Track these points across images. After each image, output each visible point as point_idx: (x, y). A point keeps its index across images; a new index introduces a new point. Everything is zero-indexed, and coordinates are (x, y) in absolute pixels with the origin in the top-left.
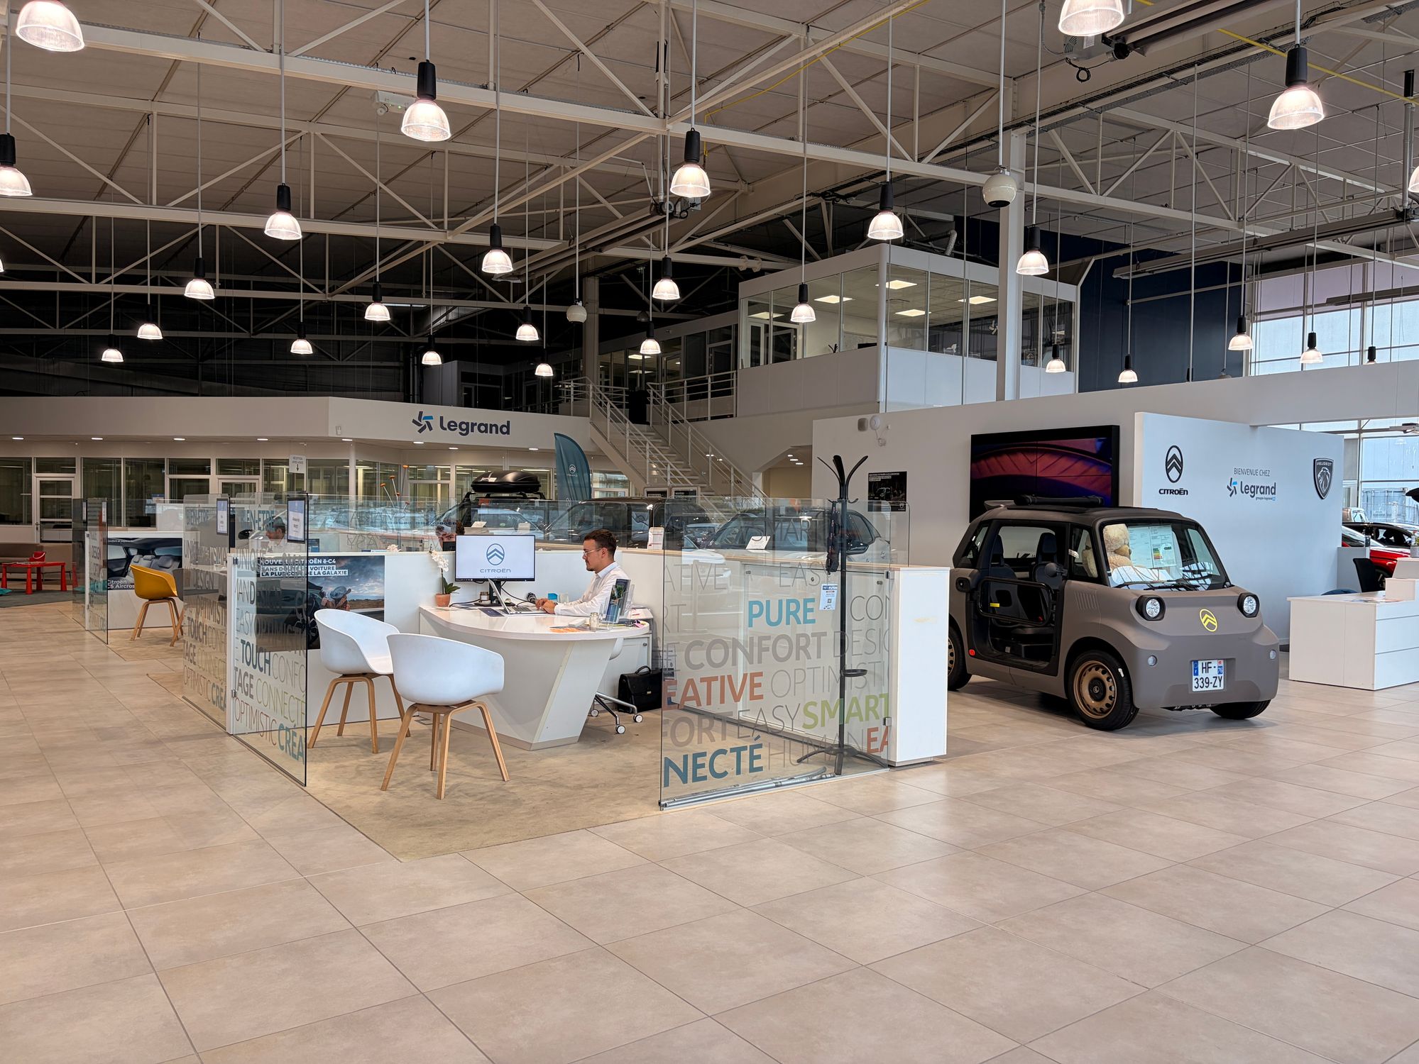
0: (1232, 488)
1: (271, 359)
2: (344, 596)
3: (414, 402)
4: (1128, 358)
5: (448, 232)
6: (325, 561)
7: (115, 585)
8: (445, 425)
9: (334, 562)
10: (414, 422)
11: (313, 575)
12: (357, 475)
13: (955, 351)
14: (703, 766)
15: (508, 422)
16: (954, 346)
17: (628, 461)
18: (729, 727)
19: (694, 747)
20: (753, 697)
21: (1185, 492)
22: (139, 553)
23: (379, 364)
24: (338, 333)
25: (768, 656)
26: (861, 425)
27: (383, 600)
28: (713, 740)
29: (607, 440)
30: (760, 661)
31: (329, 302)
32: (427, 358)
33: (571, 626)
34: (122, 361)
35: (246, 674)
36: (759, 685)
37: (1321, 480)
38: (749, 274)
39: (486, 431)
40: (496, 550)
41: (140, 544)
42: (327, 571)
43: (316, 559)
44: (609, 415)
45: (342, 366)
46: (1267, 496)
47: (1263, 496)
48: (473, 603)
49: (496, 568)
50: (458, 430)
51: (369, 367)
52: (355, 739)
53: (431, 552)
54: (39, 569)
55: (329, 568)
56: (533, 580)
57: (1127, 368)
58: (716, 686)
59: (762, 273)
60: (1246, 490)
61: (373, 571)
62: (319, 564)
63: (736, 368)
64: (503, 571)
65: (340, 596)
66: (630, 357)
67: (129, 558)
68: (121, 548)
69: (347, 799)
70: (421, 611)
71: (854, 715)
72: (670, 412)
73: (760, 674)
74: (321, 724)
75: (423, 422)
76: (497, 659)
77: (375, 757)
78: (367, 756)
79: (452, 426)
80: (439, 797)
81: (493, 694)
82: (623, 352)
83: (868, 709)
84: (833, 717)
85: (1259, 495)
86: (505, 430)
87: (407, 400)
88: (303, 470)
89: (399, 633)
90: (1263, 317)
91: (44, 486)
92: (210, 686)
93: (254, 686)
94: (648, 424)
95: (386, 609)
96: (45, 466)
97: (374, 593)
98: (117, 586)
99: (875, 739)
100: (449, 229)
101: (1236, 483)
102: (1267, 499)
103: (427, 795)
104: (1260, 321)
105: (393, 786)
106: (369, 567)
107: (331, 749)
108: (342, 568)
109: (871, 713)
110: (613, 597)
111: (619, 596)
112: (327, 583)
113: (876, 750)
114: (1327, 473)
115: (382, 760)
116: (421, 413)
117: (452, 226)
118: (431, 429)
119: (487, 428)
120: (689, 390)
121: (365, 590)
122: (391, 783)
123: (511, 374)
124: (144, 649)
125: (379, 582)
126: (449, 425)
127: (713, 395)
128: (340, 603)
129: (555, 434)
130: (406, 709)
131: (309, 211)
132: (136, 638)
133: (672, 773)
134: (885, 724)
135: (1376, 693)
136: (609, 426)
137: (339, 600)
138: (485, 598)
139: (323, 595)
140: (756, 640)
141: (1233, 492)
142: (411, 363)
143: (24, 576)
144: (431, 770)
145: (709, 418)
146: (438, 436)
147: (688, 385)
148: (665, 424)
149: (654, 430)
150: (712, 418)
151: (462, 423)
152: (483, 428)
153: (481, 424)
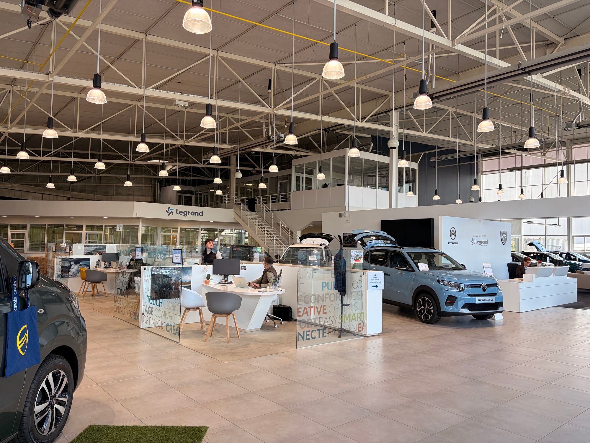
0: (473, 242)
4: (436, 191)
7: (65, 276)
8: (178, 212)
10: (166, 211)
11: (169, 273)
14: (309, 335)
15: (202, 211)
16: (373, 186)
19: (306, 329)
20: (324, 313)
21: (457, 243)
22: (74, 264)
25: (328, 300)
26: (340, 215)
27: (191, 282)
29: (240, 218)
30: (326, 302)
31: (132, 164)
35: (150, 307)
36: (325, 309)
37: (503, 239)
38: (296, 157)
39: (194, 215)
41: (75, 260)
44: (241, 208)
46: (485, 244)
47: (483, 244)
50: (183, 214)
55: (174, 271)
57: (436, 194)
58: (313, 309)
60: (478, 242)
61: (188, 272)
62: (171, 270)
63: (290, 191)
65: (177, 280)
66: (247, 185)
67: (71, 265)
70: (203, 285)
71: (354, 319)
72: (265, 207)
73: (326, 306)
75: (170, 211)
79: (181, 213)
82: (244, 182)
83: (358, 317)
84: (347, 320)
85: (482, 244)
86: (201, 214)
90: (485, 173)
91: (13, 235)
92: (129, 312)
93: (154, 311)
94: (256, 211)
95: (192, 285)
96: (13, 227)
97: (188, 279)
99: (360, 327)
100: (185, 140)
101: (474, 240)
102: (485, 245)
104: (484, 175)
106: (187, 270)
108: (178, 271)
109: (359, 318)
113: (360, 331)
114: (505, 236)
116: (169, 208)
117: (187, 139)
118: (173, 214)
119: (194, 214)
120: (272, 199)
121: (185, 278)
125: (190, 275)
126: (180, 213)
127: (282, 201)
133: (300, 337)
134: (363, 322)
135: (520, 313)
136: (241, 212)
137: (177, 282)
138: (223, 281)
139: (171, 280)
140: (324, 295)
141: (473, 243)
142: (157, 185)
145: (280, 210)
146: (175, 217)
147: (272, 197)
148: (262, 212)
149: (258, 214)
150: (281, 210)
151: (185, 212)
152: (192, 214)
153: (192, 212)
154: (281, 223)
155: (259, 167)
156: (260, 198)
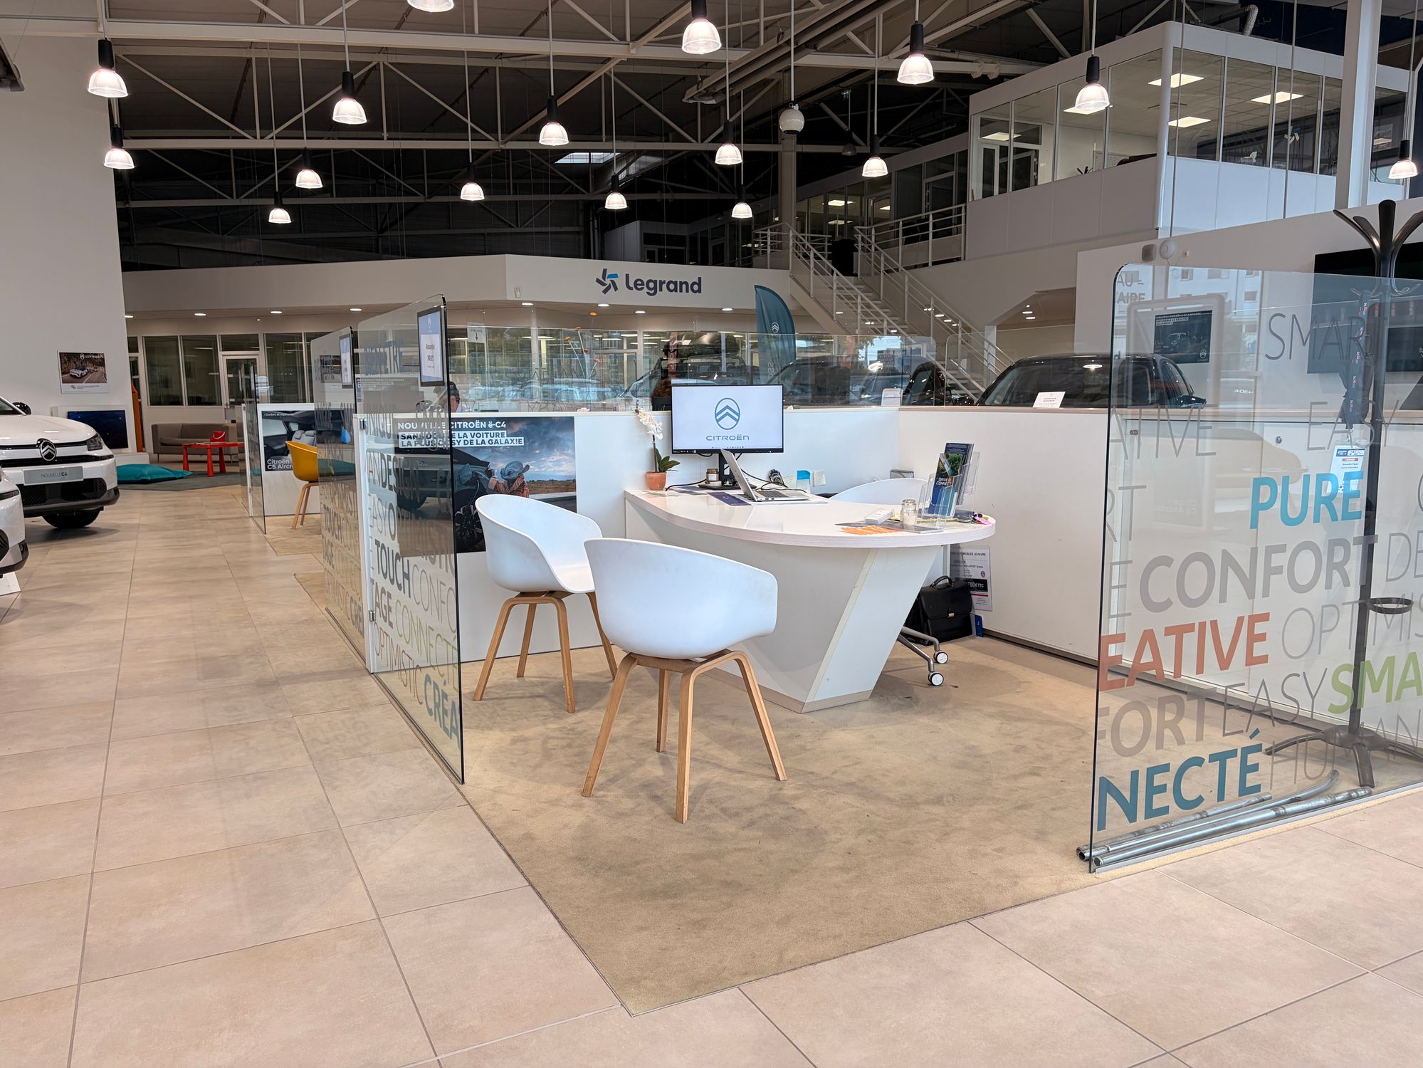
1: (449, 228)
2: (520, 475)
3: (595, 258)
5: (631, 44)
6: (490, 425)
7: (277, 466)
8: (631, 284)
9: (504, 425)
10: (598, 281)
11: (475, 445)
12: (540, 345)
13: (1254, 161)
14: (1162, 789)
15: (700, 279)
16: (1254, 154)
17: (835, 319)
18: (1210, 708)
19: (1152, 755)
20: (1251, 660)
22: (300, 429)
23: (558, 229)
24: (515, 193)
25: (1279, 582)
26: (1147, 254)
27: (574, 481)
28: (1181, 741)
29: (809, 294)
30: (1265, 594)
31: (503, 150)
32: (612, 200)
33: (870, 523)
34: (289, 221)
35: (383, 590)
36: (1262, 637)
38: (985, 82)
39: (675, 290)
40: (727, 407)
41: (301, 418)
42: (494, 439)
43: (477, 422)
44: (813, 267)
45: (521, 233)
48: (696, 485)
49: (728, 433)
50: (646, 290)
51: (548, 233)
52: (542, 684)
53: (637, 411)
54: (221, 449)
55: (497, 435)
56: (781, 450)
58: (1190, 640)
59: (1001, 79)
61: (558, 439)
62: (483, 429)
63: (963, 198)
64: (738, 438)
65: (515, 475)
66: (831, 203)
67: (290, 435)
68: (280, 423)
69: (529, 816)
70: (626, 496)
72: (882, 259)
73: (1265, 617)
74: (494, 656)
75: (608, 281)
76: (768, 582)
77: (571, 720)
78: (559, 718)
79: (639, 285)
80: (678, 818)
81: (758, 641)
82: (822, 197)
84: (1378, 690)
86: (696, 287)
87: (587, 256)
88: (483, 339)
89: (601, 538)
91: (233, 365)
92: (349, 599)
93: (393, 610)
94: (856, 275)
95: (580, 494)
96: (230, 344)
97: (563, 471)
98: (279, 466)
100: (632, 41)
103: (659, 811)
105: (602, 787)
106: (553, 433)
107: (508, 703)
108: (515, 435)
110: (941, 473)
111: (954, 472)
112: (496, 457)
115: (580, 728)
116: (605, 271)
117: (636, 37)
118: (616, 289)
119: (676, 286)
120: (905, 232)
121: (547, 466)
122: (600, 779)
123: (696, 234)
124: (303, 540)
125: (567, 455)
126: (636, 284)
127: (936, 236)
128: (515, 485)
129: (756, 287)
130: (618, 661)
131: (473, 26)
132: (299, 525)
133: (1111, 801)
136: (812, 279)
137: (514, 480)
138: (714, 477)
139: (490, 474)
140: (1261, 554)
142: (591, 227)
143: (205, 458)
144: (658, 750)
145: (930, 264)
146: (623, 297)
147: (904, 225)
148: (876, 274)
149: (864, 283)
150: (934, 264)
151: (650, 281)
152: (672, 286)
153: (670, 282)
154: (936, 302)
155: (865, 142)
156: (869, 233)
